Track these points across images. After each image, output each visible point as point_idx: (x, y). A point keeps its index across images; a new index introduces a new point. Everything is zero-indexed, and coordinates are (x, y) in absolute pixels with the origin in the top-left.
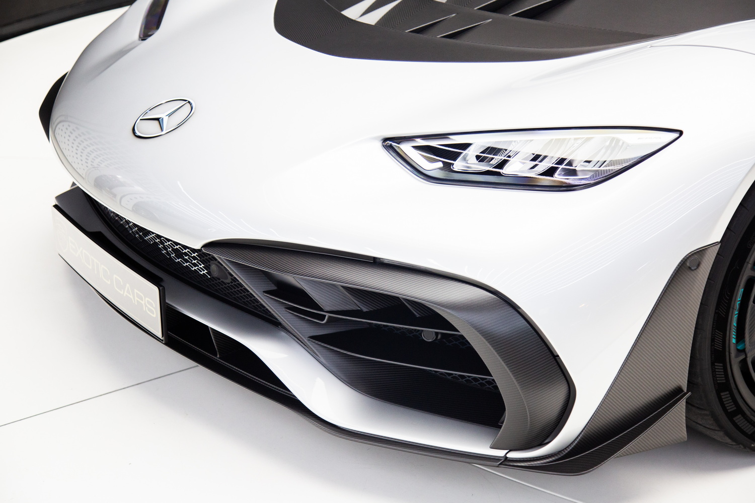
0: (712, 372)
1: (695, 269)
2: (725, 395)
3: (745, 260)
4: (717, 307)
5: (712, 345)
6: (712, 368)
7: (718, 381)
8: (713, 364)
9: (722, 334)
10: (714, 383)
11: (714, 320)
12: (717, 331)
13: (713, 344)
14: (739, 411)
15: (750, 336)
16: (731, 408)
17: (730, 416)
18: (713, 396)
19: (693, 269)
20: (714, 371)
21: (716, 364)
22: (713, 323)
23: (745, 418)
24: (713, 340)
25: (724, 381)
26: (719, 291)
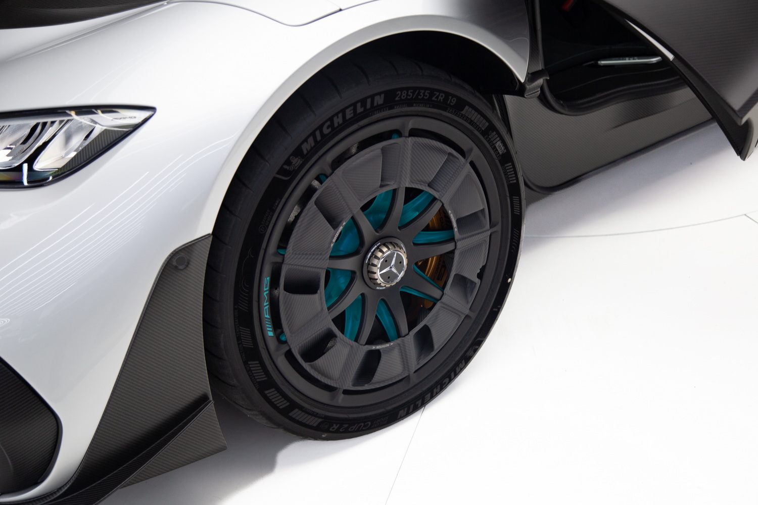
0: (247, 372)
1: (185, 268)
2: (271, 393)
3: (261, 247)
4: (236, 302)
5: (239, 344)
6: (246, 368)
7: (258, 380)
8: (245, 363)
9: (249, 330)
10: (253, 383)
11: (234, 317)
12: (241, 327)
13: (240, 342)
14: (293, 405)
15: (289, 326)
16: (283, 404)
17: (285, 412)
18: (256, 395)
19: (180, 267)
20: (249, 371)
21: (249, 363)
22: (235, 320)
23: (303, 411)
24: (239, 338)
25: (266, 379)
26: (233, 284)
